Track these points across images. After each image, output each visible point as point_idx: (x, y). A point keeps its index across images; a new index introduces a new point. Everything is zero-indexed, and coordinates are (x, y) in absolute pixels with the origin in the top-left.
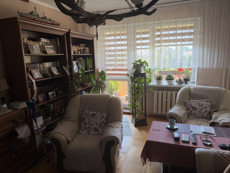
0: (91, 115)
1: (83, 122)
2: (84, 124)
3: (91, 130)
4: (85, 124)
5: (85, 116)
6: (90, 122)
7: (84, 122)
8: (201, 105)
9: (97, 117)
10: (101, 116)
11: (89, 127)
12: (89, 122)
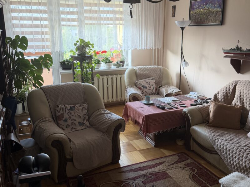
0: (70, 109)
1: (62, 120)
2: (64, 121)
3: (76, 125)
4: (66, 120)
5: (61, 112)
6: (72, 117)
7: (64, 119)
8: (148, 83)
9: (78, 110)
10: (81, 108)
11: (72, 122)
12: (70, 117)
